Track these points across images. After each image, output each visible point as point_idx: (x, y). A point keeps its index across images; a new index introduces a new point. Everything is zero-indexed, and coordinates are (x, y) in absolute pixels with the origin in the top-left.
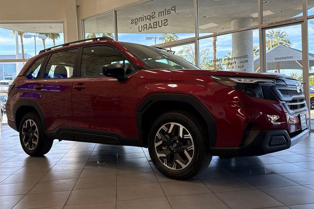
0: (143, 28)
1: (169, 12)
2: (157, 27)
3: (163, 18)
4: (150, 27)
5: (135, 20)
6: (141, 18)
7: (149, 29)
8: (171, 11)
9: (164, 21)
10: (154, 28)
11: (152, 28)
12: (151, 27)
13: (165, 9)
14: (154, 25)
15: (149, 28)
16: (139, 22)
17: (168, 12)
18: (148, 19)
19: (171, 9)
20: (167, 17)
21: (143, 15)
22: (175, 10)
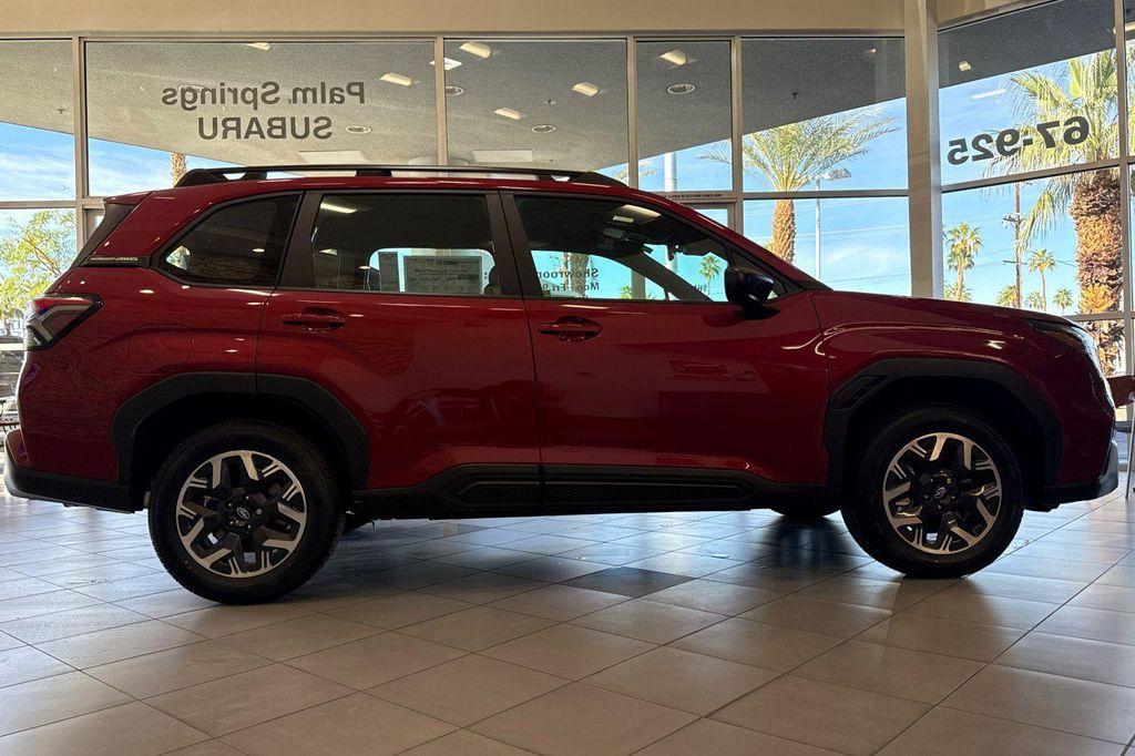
0: (221, 129)
1: (336, 97)
2: (283, 136)
3: (313, 111)
4: (254, 128)
5: (183, 91)
6: (213, 92)
7: (247, 137)
8: (345, 94)
9: (317, 121)
10: (271, 136)
11: (262, 137)
12: (260, 132)
13: (323, 85)
14: (272, 127)
15: (249, 132)
16: (203, 102)
17: (332, 95)
18: (247, 102)
19: (345, 89)
20: (325, 109)
21: (222, 84)
22: (361, 94)
